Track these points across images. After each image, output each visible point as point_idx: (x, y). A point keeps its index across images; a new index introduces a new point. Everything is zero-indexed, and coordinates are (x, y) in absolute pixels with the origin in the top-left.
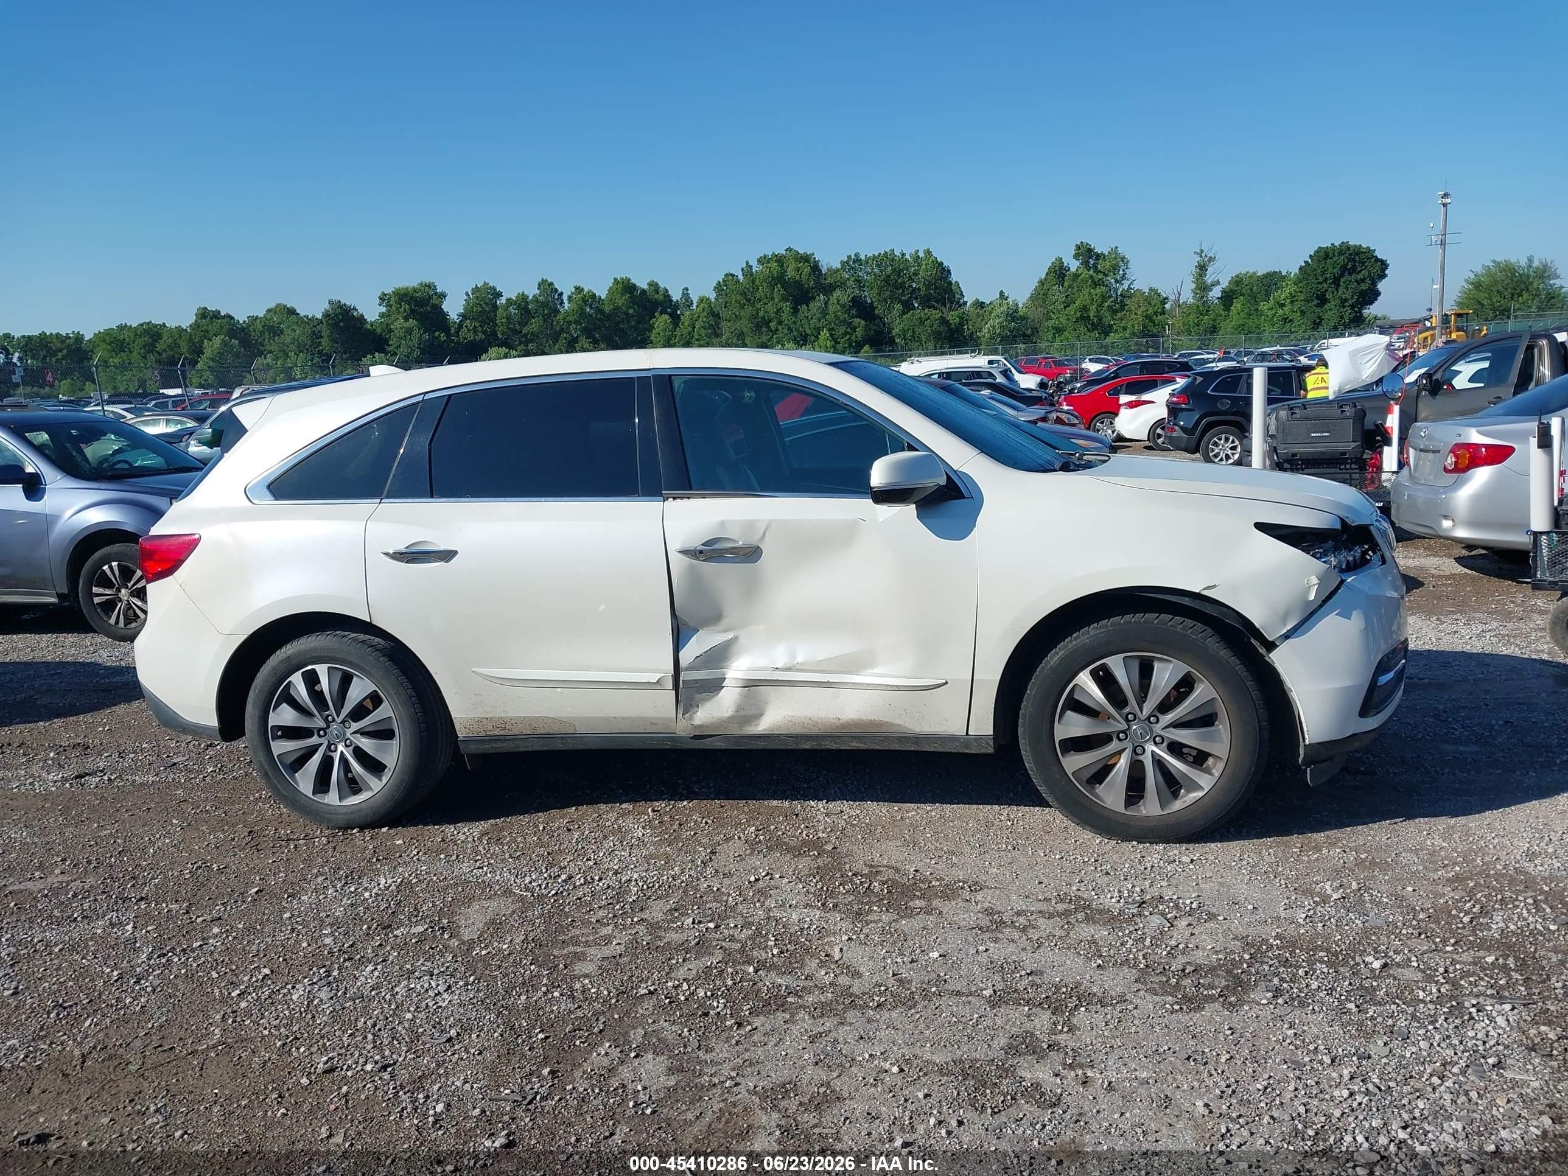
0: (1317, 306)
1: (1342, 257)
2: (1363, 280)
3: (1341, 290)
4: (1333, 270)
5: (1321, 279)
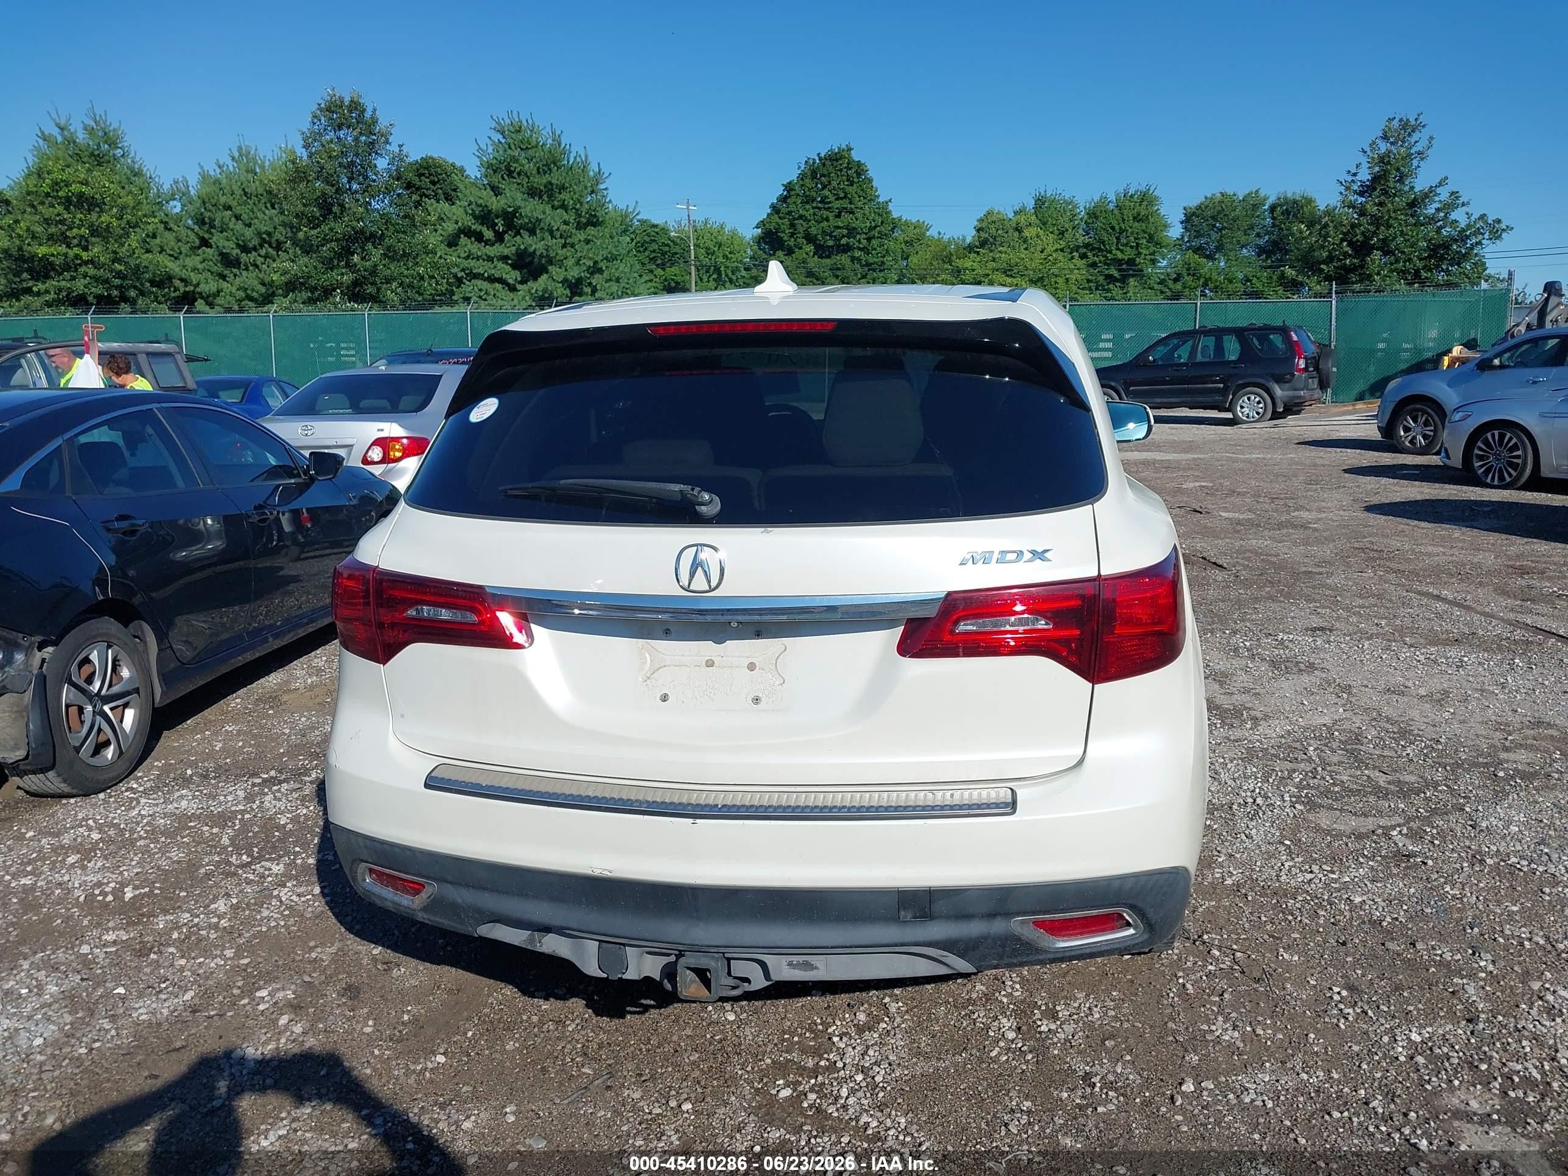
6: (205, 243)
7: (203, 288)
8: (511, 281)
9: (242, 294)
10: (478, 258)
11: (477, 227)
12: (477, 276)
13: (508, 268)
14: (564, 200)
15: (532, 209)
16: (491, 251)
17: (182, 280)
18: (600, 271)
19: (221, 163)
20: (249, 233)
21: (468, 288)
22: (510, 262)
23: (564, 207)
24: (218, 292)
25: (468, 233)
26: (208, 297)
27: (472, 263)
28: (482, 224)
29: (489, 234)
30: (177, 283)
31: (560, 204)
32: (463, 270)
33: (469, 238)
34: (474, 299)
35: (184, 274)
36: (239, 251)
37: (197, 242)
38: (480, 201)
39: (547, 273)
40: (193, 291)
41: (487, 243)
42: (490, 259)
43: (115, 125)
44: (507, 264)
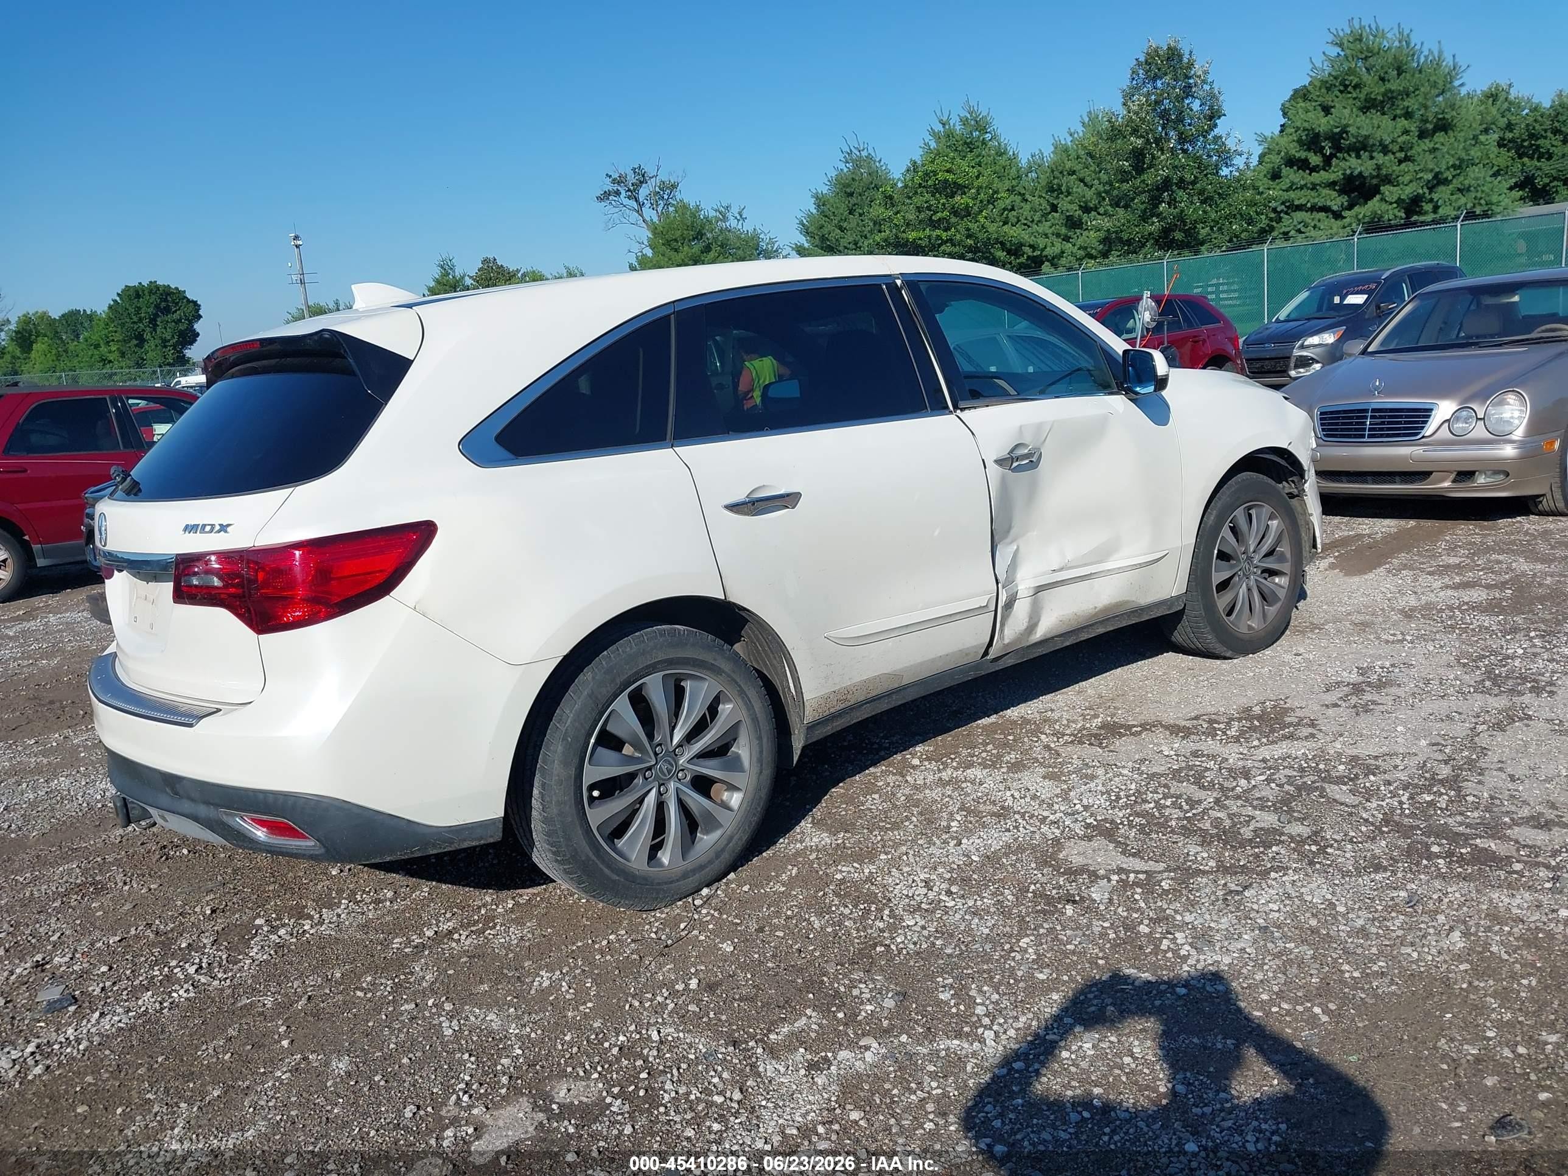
0: (136, 346)
1: (153, 297)
2: (180, 321)
3: (159, 330)
4: (147, 311)
5: (135, 319)
6: (1054, 208)
7: (1049, 251)
8: (1335, 208)
9: (1082, 253)
10: (1302, 188)
11: (1303, 154)
12: (1299, 208)
13: (1334, 194)
14: (1408, 107)
15: (1363, 125)
16: (1316, 177)
17: (1031, 246)
18: (1446, 182)
19: (1072, 131)
20: (1089, 194)
21: (1288, 222)
22: (1337, 188)
23: (1408, 115)
24: (1063, 252)
25: (1291, 162)
26: (1053, 258)
27: (1292, 195)
28: (1309, 149)
29: (1315, 159)
30: (1026, 249)
31: (1402, 112)
32: (1283, 203)
33: (1291, 167)
34: (1292, 233)
35: (1032, 240)
36: (1080, 212)
37: (1049, 209)
38: (1306, 125)
39: (1379, 193)
40: (1041, 255)
41: (1314, 169)
42: (1314, 187)
43: (984, 114)
44: (1335, 190)
